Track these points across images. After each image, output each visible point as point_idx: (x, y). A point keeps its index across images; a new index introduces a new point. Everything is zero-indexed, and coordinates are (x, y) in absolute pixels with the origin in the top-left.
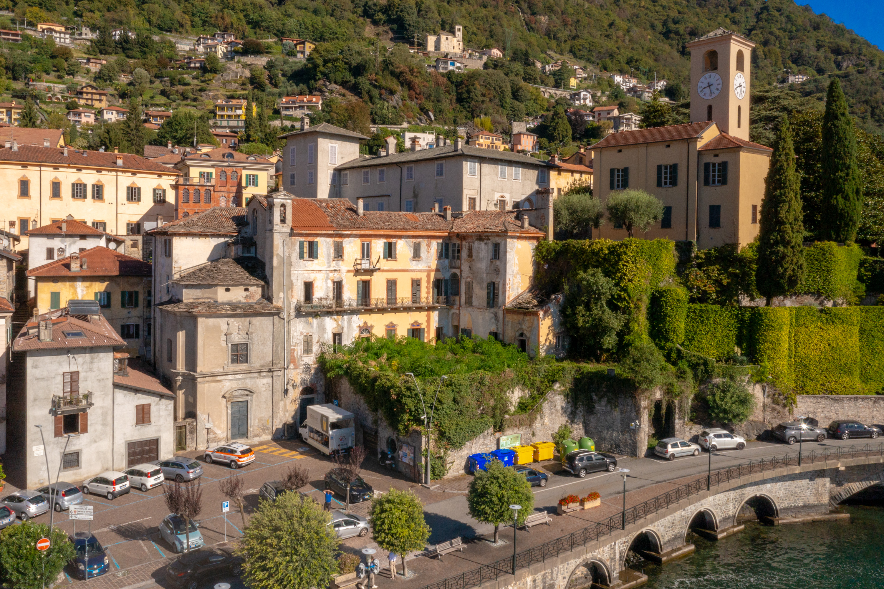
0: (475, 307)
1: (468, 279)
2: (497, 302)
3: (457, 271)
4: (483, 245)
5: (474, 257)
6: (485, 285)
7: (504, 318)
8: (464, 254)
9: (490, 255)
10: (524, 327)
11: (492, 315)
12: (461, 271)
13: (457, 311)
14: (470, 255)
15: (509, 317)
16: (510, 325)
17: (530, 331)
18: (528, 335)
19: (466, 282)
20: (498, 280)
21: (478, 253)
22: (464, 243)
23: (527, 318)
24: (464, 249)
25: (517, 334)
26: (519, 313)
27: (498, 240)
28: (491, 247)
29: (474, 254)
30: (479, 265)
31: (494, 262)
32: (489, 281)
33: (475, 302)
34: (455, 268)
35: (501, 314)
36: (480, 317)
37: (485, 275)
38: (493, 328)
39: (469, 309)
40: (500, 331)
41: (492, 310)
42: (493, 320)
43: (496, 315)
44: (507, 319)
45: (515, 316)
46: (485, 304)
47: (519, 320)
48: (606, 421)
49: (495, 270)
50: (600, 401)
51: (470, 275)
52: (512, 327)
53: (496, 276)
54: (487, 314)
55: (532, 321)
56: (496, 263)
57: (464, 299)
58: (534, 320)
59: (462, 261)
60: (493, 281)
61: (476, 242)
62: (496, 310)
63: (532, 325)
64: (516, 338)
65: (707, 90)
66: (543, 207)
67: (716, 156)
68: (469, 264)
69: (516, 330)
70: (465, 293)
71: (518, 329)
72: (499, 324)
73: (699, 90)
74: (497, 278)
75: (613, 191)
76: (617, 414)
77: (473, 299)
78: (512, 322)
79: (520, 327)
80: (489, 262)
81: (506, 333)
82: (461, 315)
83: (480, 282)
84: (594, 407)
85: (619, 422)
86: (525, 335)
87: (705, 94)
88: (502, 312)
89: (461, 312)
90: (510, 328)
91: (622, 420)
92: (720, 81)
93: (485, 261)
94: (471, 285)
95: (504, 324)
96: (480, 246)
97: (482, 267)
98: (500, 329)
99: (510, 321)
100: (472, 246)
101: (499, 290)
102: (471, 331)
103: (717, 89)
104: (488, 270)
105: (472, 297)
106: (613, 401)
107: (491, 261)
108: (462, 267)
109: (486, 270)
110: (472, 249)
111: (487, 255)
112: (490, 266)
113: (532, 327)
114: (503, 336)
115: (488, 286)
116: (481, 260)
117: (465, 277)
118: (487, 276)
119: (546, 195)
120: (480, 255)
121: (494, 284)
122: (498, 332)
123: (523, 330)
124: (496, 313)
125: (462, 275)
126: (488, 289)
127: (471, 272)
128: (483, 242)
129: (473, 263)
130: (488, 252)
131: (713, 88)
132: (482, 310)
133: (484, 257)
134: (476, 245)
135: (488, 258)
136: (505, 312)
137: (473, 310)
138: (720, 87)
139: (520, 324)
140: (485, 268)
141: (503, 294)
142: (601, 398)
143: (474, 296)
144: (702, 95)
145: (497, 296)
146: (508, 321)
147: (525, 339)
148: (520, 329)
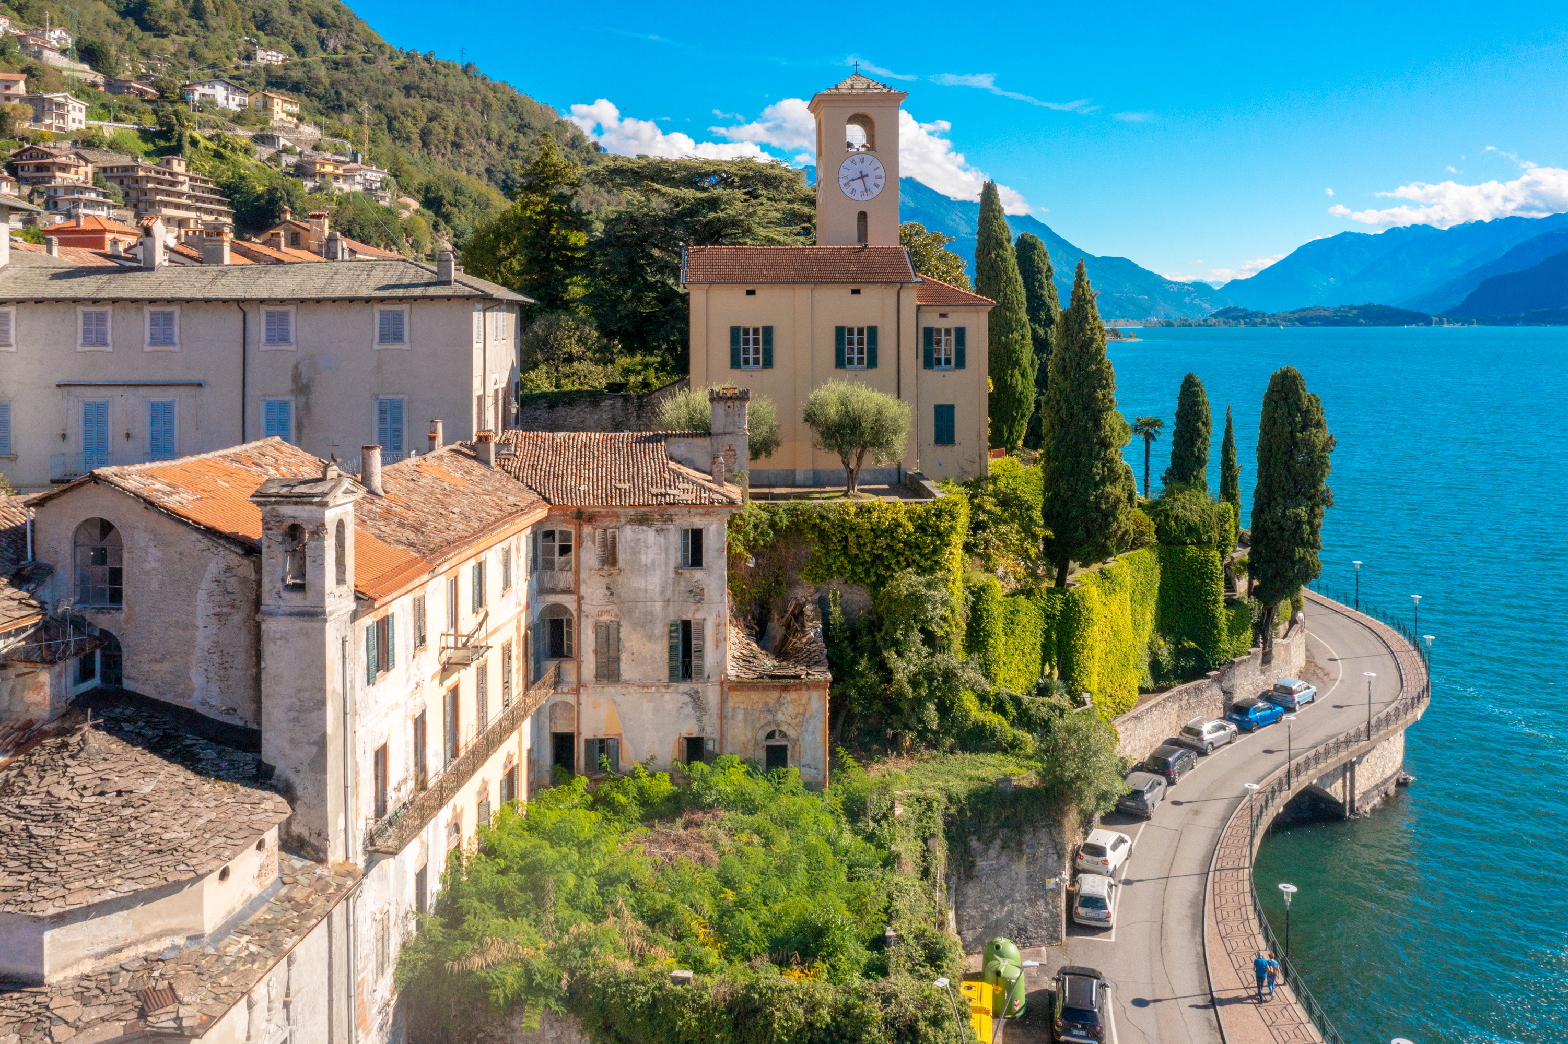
0: (628, 683)
1: (605, 618)
2: (701, 669)
3: (568, 601)
4: (649, 535)
5: (621, 564)
6: (660, 629)
7: (723, 702)
8: (590, 555)
9: (675, 557)
10: (780, 717)
11: (686, 699)
12: (580, 599)
13: (571, 699)
14: (610, 557)
15: (736, 700)
16: (740, 716)
17: (801, 724)
18: (791, 733)
19: (597, 627)
20: (699, 616)
21: (635, 552)
22: (587, 529)
23: (792, 696)
24: (587, 544)
25: (762, 735)
26: (766, 688)
27: (697, 522)
28: (675, 539)
29: (622, 557)
30: (639, 582)
31: (688, 573)
32: (672, 618)
33: (627, 669)
34: (553, 591)
35: (712, 694)
36: (647, 706)
37: (658, 606)
38: (691, 728)
39: (611, 690)
40: (710, 731)
41: (684, 687)
42: (689, 709)
43: (696, 700)
44: (730, 704)
45: (754, 696)
46: (664, 674)
47: (766, 704)
48: (999, 886)
49: (691, 592)
50: (987, 850)
51: (609, 608)
52: (746, 720)
53: (693, 607)
54: (667, 697)
55: (804, 701)
56: (692, 577)
57: (592, 665)
58: (810, 699)
59: (583, 575)
60: (684, 618)
61: (629, 527)
62: (699, 687)
63: (805, 710)
64: (756, 744)
65: (858, 185)
66: (730, 429)
67: (943, 316)
68: (605, 581)
69: (758, 726)
70: (596, 652)
71: (763, 722)
72: (706, 719)
73: (842, 182)
74: (697, 610)
75: (736, 372)
76: (1021, 868)
77: (623, 666)
78: (746, 710)
79: (770, 717)
80: (671, 574)
81: (729, 738)
82: (583, 707)
83: (645, 623)
84: (973, 865)
85: (1024, 882)
86: (784, 735)
87: (853, 191)
88: (718, 688)
89: (583, 698)
90: (741, 724)
91: (1030, 878)
92: (881, 172)
93: (658, 572)
94: (612, 631)
95: (722, 717)
96: (641, 536)
97: (650, 587)
98: (708, 729)
99: (742, 706)
100: (614, 537)
101: (703, 639)
102: (618, 743)
103: (877, 186)
104: (669, 593)
105: (618, 660)
106: (1013, 844)
107: (677, 572)
108: (583, 590)
109: (662, 593)
110: (614, 544)
111: (663, 556)
112: (676, 583)
113: (804, 715)
114: (721, 743)
115: (671, 632)
116: (645, 570)
117: (594, 613)
118: (664, 608)
119: (737, 403)
120: (643, 558)
121: (686, 625)
122: (704, 735)
123: (778, 725)
124: (697, 692)
125: (584, 608)
126: (671, 638)
127: (614, 599)
128: (650, 526)
129: (620, 579)
130: (667, 551)
131: (870, 181)
132: (653, 689)
133: (653, 562)
134: (627, 534)
135: (667, 565)
136: (726, 689)
137: (624, 691)
138: (881, 182)
139: (769, 711)
140: (658, 589)
141: (717, 647)
142: (988, 843)
143: (624, 657)
144: (847, 191)
145: (701, 652)
146: (734, 709)
147: (784, 743)
148: (768, 724)
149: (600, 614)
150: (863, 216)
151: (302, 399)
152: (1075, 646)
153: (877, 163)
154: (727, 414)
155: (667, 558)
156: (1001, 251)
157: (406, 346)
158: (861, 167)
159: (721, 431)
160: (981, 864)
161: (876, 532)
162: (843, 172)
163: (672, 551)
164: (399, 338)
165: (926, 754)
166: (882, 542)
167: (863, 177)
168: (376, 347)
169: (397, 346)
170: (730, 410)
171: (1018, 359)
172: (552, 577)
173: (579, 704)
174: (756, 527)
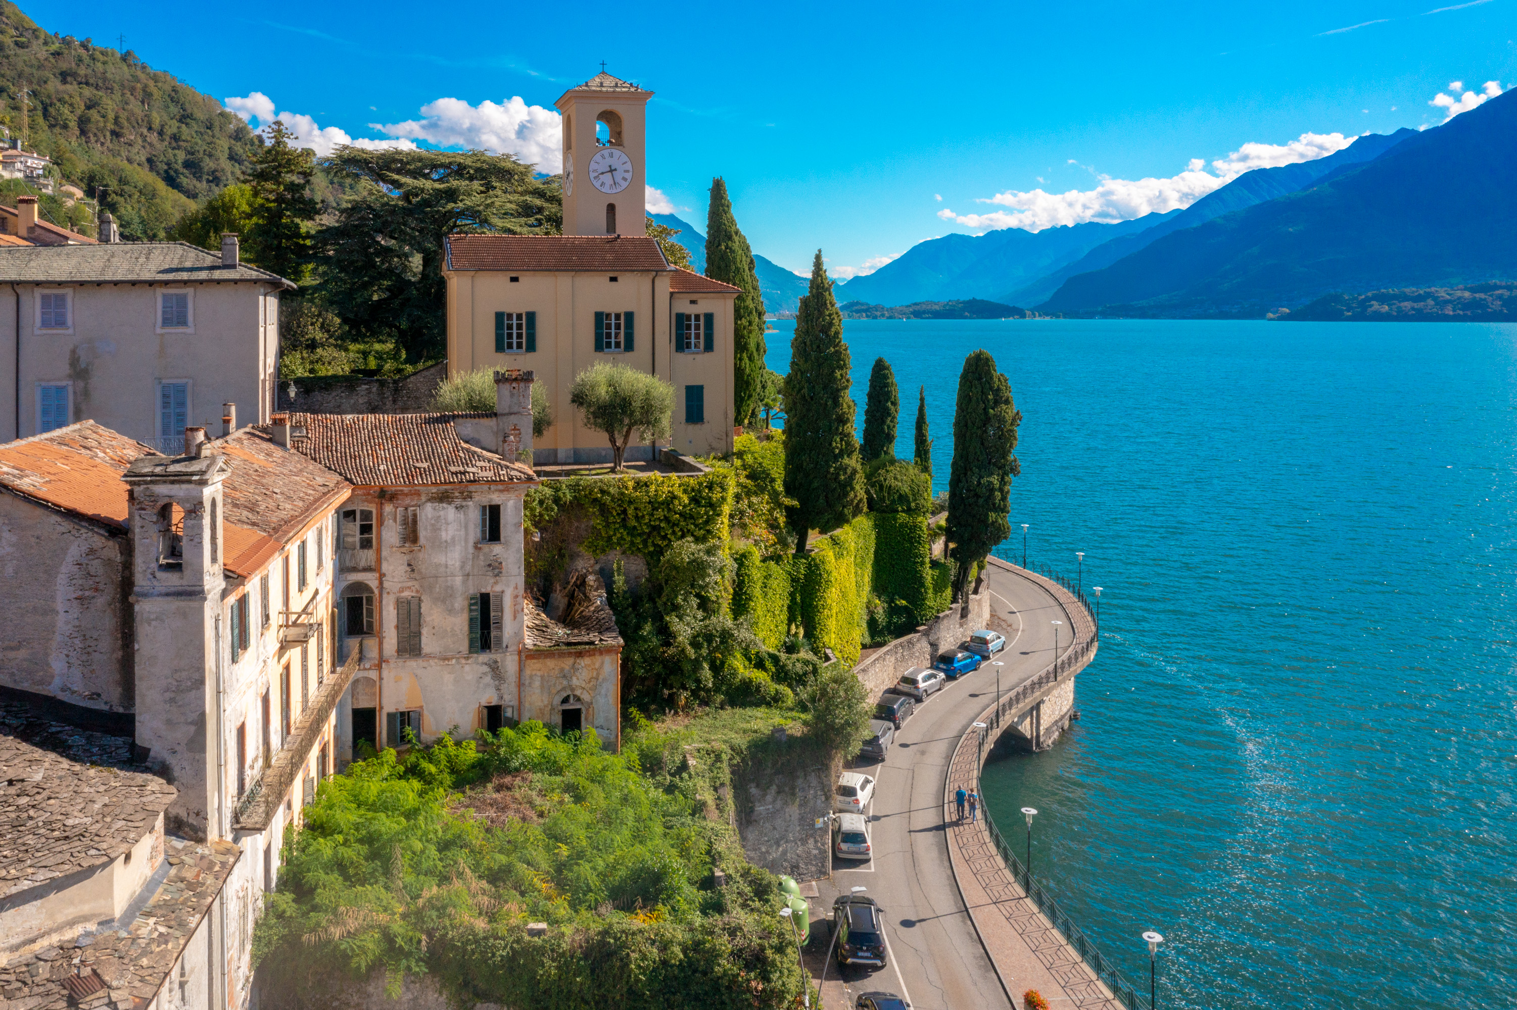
0: (429, 656)
1: (406, 594)
2: (499, 640)
3: (370, 579)
4: (449, 512)
5: (422, 540)
6: (460, 603)
7: (521, 670)
8: (391, 533)
9: (475, 532)
10: (575, 682)
11: (486, 669)
12: (382, 576)
13: (373, 675)
14: (411, 535)
15: (534, 667)
16: (537, 683)
17: (594, 688)
18: (586, 697)
19: (399, 603)
20: (498, 588)
21: (436, 529)
22: (388, 508)
23: (585, 661)
24: (388, 522)
25: (558, 700)
26: (562, 655)
27: (495, 498)
28: (474, 515)
29: (423, 534)
30: (440, 558)
31: (486, 547)
32: (472, 591)
33: (428, 643)
34: (354, 569)
35: (510, 663)
36: (448, 678)
37: (458, 580)
38: (490, 697)
39: (413, 664)
40: (509, 699)
41: (484, 657)
42: (488, 679)
43: (495, 670)
44: (528, 672)
45: (551, 663)
46: (464, 646)
47: (562, 670)
48: (775, 828)
49: (490, 565)
50: (764, 795)
51: (410, 584)
52: (542, 687)
53: (492, 581)
54: (467, 668)
55: (597, 666)
56: (491, 551)
57: (394, 641)
58: (602, 663)
59: (384, 553)
60: (483, 591)
61: (429, 505)
62: (497, 657)
63: (598, 674)
64: (553, 709)
65: (607, 178)
66: (515, 409)
67: (693, 302)
68: (406, 558)
69: (554, 691)
70: (397, 627)
71: (559, 688)
72: (504, 687)
73: (592, 175)
74: (496, 583)
75: (501, 356)
76: (794, 811)
77: (424, 640)
78: (542, 677)
79: (565, 683)
80: (471, 550)
81: (527, 705)
82: (384, 682)
83: (445, 598)
84: (752, 810)
85: (797, 823)
86: (578, 699)
87: (603, 184)
88: (516, 658)
89: (385, 673)
90: (538, 691)
91: (802, 819)
92: (629, 166)
93: (458, 548)
94: (414, 606)
95: (520, 685)
96: (442, 513)
97: (450, 563)
98: (507, 697)
99: (539, 673)
100: (415, 515)
101: (502, 611)
102: (420, 715)
103: (625, 179)
104: (468, 568)
105: (419, 634)
106: (787, 789)
107: (476, 547)
108: (385, 567)
109: (462, 567)
110: (415, 522)
111: (463, 533)
112: (475, 557)
113: (597, 679)
114: (519, 710)
115: (471, 605)
116: (444, 546)
117: (396, 590)
118: (464, 582)
119: (522, 385)
120: (443, 534)
121: (485, 599)
122: (502, 703)
123: (573, 690)
124: (496, 662)
125: (386, 584)
126: (471, 611)
127: (415, 575)
128: (450, 503)
129: (421, 555)
130: (466, 527)
131: (618, 175)
132: (454, 661)
133: (453, 538)
134: (428, 512)
135: (466, 541)
136: (523, 658)
137: (425, 664)
138: (629, 176)
139: (564, 676)
140: (458, 564)
141: (515, 618)
142: (765, 790)
143: (425, 631)
144: (597, 184)
145: (499, 625)
146: (531, 677)
147: (578, 707)
148: (564, 689)
149: (402, 590)
150: (611, 208)
151: (81, 384)
152: (817, 606)
153: (624, 158)
154: (512, 395)
155: (467, 534)
156: (730, 243)
157: (189, 330)
158: (609, 161)
159: (507, 411)
160: (760, 809)
161: (654, 504)
162: (593, 166)
163: (471, 527)
164: (182, 321)
165: (700, 711)
166: (660, 514)
167: (612, 171)
168: (159, 331)
169: (181, 330)
170: (515, 391)
171: (746, 343)
172: (353, 555)
173: (381, 679)
174: (541, 502)
